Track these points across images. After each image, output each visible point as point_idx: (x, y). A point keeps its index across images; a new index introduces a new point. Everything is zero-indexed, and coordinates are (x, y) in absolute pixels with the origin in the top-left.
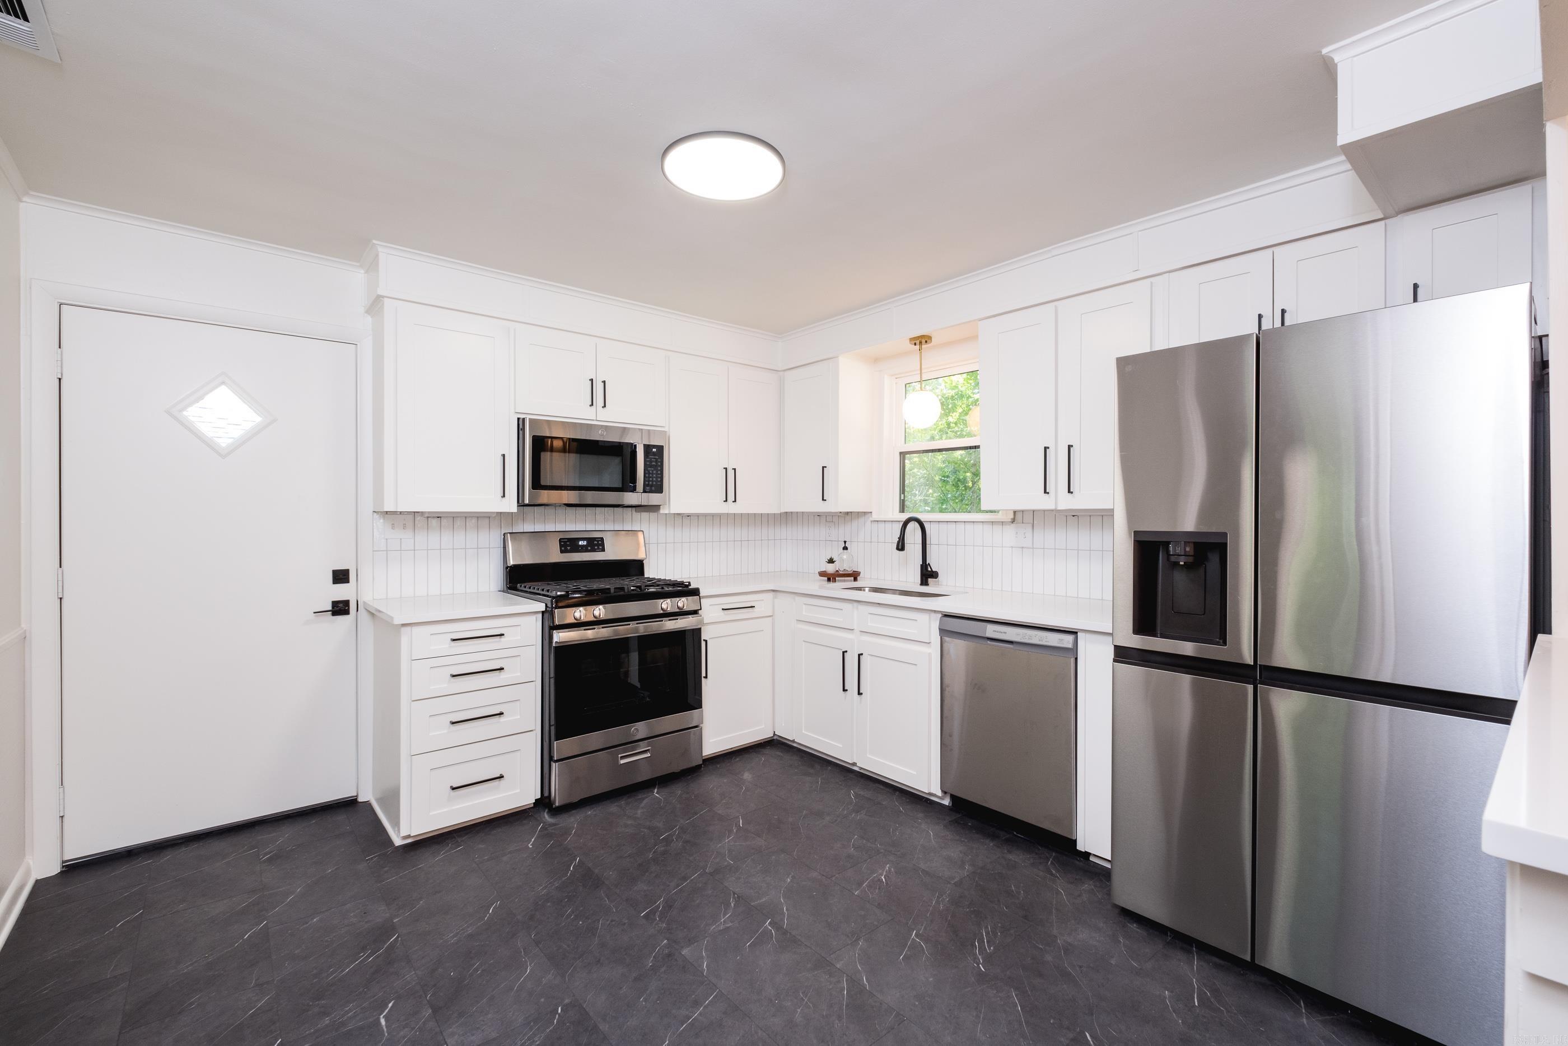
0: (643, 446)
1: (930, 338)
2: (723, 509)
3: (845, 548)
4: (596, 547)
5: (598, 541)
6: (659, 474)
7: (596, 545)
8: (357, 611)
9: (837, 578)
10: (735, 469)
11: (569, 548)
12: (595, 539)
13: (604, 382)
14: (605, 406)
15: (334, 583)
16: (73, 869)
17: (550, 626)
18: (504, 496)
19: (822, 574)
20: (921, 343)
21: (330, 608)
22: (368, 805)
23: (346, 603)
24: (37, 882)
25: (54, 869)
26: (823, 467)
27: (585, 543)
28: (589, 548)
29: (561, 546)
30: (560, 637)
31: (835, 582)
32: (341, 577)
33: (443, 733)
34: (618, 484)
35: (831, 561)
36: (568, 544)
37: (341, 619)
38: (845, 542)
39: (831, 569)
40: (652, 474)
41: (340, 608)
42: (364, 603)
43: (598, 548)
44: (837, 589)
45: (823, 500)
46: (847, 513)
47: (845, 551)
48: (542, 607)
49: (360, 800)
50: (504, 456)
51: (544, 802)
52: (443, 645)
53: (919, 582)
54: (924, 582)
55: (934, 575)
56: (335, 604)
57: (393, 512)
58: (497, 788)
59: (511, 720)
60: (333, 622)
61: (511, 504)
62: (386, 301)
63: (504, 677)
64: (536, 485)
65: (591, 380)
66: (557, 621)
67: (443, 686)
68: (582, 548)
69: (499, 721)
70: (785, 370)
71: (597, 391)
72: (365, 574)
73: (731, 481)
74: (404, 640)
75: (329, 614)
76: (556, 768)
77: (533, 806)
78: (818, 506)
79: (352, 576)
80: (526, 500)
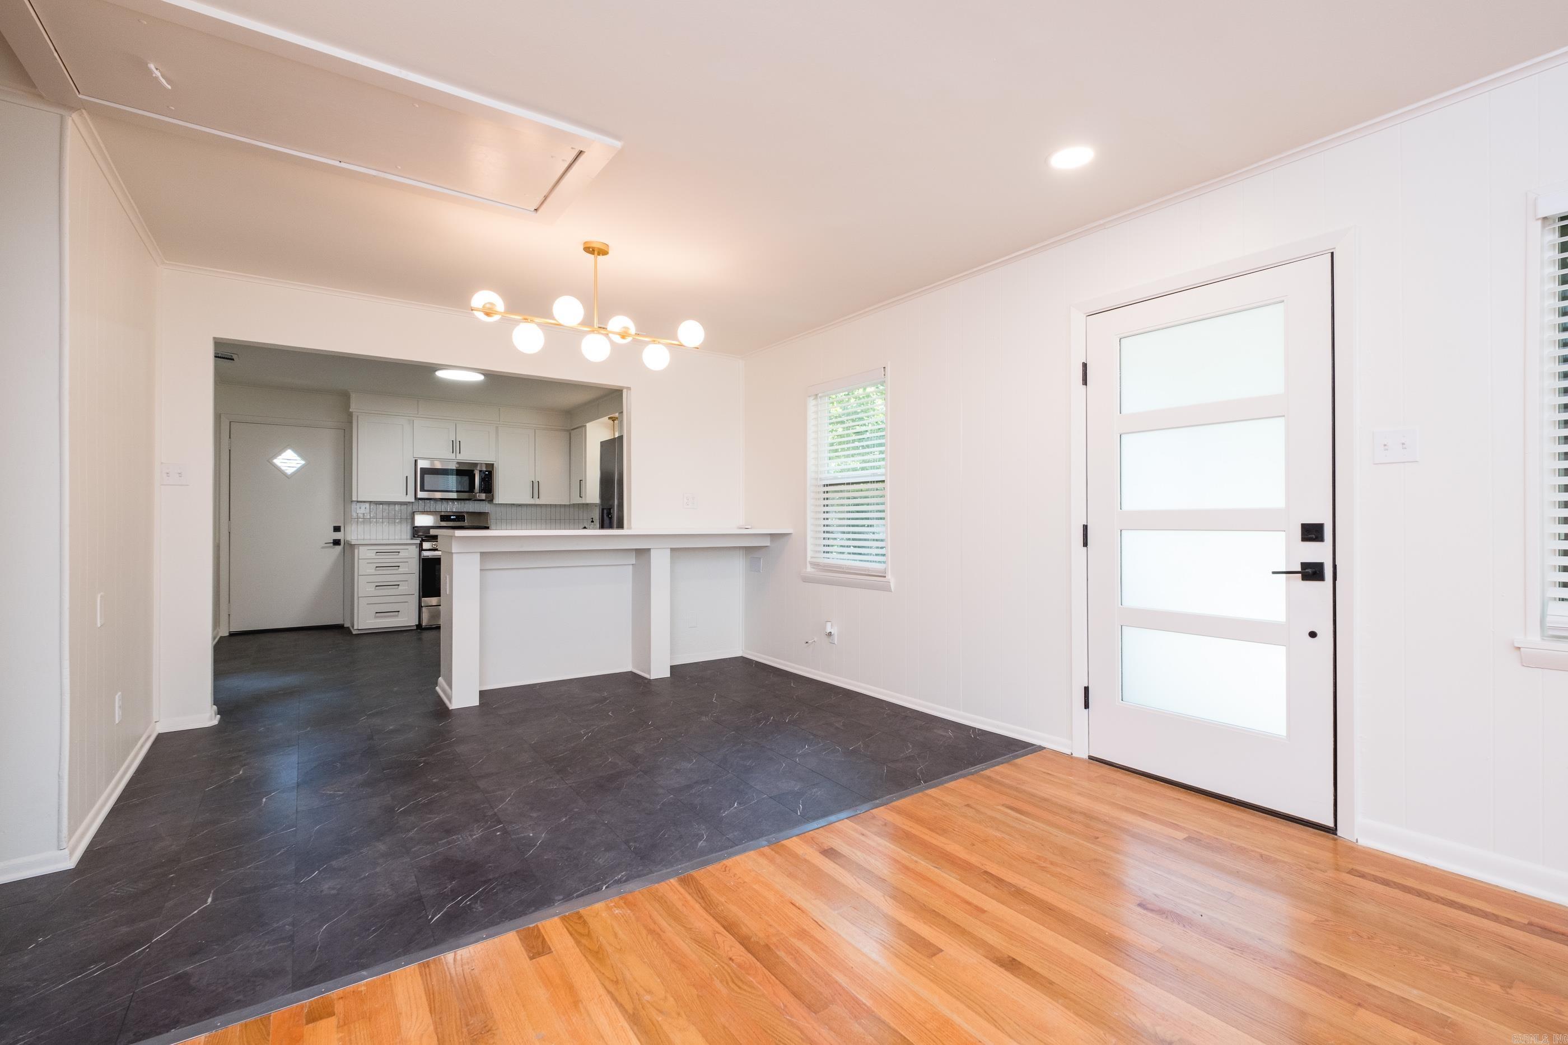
0: (479, 470)
1: (617, 418)
2: (532, 502)
3: (592, 522)
5: (462, 517)
6: (490, 484)
7: (460, 519)
8: (343, 544)
10: (538, 482)
11: (445, 520)
12: (460, 516)
13: (460, 442)
14: (460, 453)
15: (334, 531)
16: (233, 636)
17: (421, 549)
18: (407, 494)
20: (614, 420)
21: (332, 542)
22: (348, 628)
23: (339, 540)
24: (220, 637)
26: (580, 481)
27: (454, 517)
28: (457, 520)
29: (441, 518)
30: (425, 554)
32: (337, 529)
33: (371, 589)
34: (467, 490)
36: (444, 517)
37: (336, 547)
38: (593, 519)
40: (485, 484)
41: (337, 542)
42: (345, 539)
43: (462, 520)
45: (580, 496)
46: (595, 504)
48: (418, 542)
49: (345, 626)
50: (407, 477)
51: (419, 626)
52: (371, 554)
56: (334, 540)
57: (358, 502)
58: (397, 616)
59: (403, 588)
60: (334, 548)
61: (411, 498)
62: (354, 413)
63: (401, 570)
64: (422, 489)
65: (453, 441)
66: (424, 548)
67: (372, 571)
68: (453, 520)
69: (397, 588)
70: (572, 430)
71: (456, 446)
72: (348, 528)
73: (535, 488)
74: (356, 551)
75: (332, 544)
76: (424, 609)
77: (415, 628)
78: (577, 500)
79: (342, 529)
80: (418, 497)
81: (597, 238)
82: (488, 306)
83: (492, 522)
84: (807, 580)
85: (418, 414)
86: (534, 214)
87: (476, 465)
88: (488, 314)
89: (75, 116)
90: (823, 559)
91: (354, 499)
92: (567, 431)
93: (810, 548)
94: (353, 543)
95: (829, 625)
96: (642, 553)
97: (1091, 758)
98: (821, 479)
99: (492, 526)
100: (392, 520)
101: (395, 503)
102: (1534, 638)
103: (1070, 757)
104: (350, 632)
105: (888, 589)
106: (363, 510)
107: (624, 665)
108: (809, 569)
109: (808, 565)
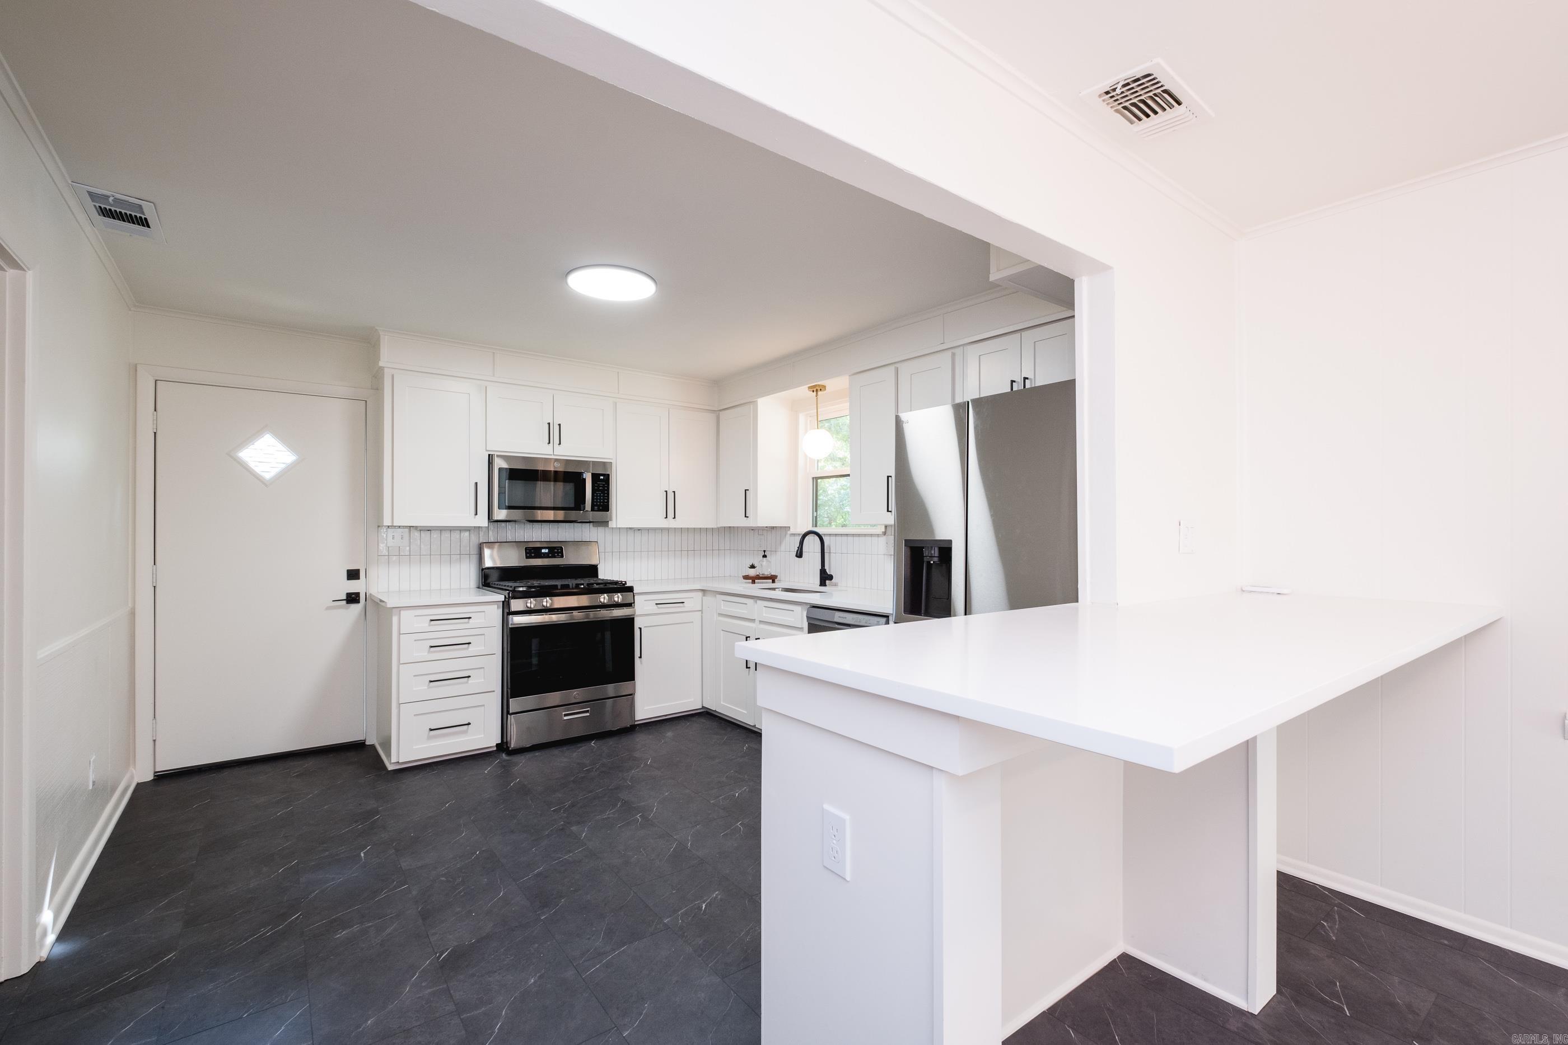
0: (591, 474)
1: (824, 387)
2: (664, 525)
3: (765, 556)
4: (556, 555)
5: (558, 550)
6: (606, 496)
7: (556, 552)
8: (366, 600)
9: (756, 581)
10: (674, 492)
11: (533, 555)
12: (555, 548)
13: (560, 425)
14: (560, 444)
15: (348, 579)
16: (162, 778)
17: (507, 612)
18: (476, 514)
19: (746, 577)
20: (817, 390)
21: (345, 598)
22: (373, 746)
23: (358, 594)
24: (138, 784)
25: (150, 777)
26: (746, 490)
27: (547, 551)
28: (550, 555)
29: (526, 553)
30: (515, 620)
31: (755, 583)
32: (353, 575)
33: (421, 689)
34: (572, 505)
35: (753, 567)
36: (532, 551)
37: (353, 606)
38: (765, 551)
39: (752, 572)
40: (600, 496)
41: (352, 598)
42: (370, 594)
43: (558, 555)
44: (755, 589)
45: (745, 517)
46: (773, 528)
47: (765, 559)
48: (501, 598)
49: (367, 743)
50: (476, 483)
51: (502, 747)
52: (424, 624)
53: (819, 583)
54: (823, 583)
55: (831, 578)
56: (349, 595)
57: (393, 527)
58: (465, 732)
59: (477, 682)
60: (347, 609)
61: (482, 520)
62: (386, 370)
63: (472, 650)
64: (503, 505)
65: (549, 424)
66: (513, 609)
67: (424, 654)
68: (546, 556)
69: (467, 682)
70: (721, 410)
71: (553, 432)
72: (372, 573)
73: (670, 501)
74: (395, 619)
75: (345, 602)
76: (511, 719)
77: (495, 749)
78: (741, 522)
79: (362, 574)
80: (496, 517)
85: (494, 376)
87: (585, 464)
91: (387, 522)
92: (713, 410)
94: (385, 602)
101: (451, 529)
104: (378, 764)
106: (397, 539)
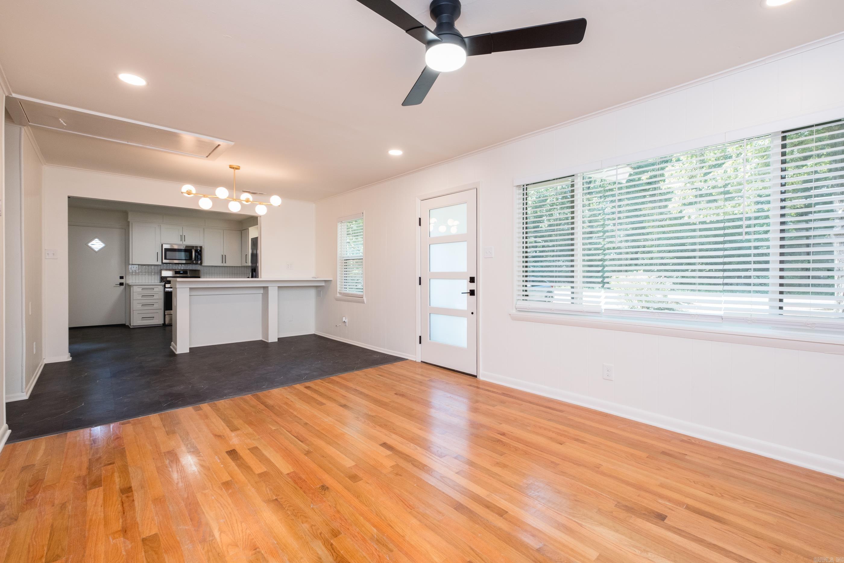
0: (194, 249)
2: (222, 265)
6: (200, 256)
8: (125, 285)
10: (225, 255)
12: (185, 271)
13: (185, 236)
14: (184, 241)
15: (120, 279)
17: (165, 287)
18: (157, 261)
22: (128, 326)
23: (123, 283)
26: (246, 255)
29: (175, 273)
30: (167, 290)
32: (122, 278)
33: (139, 306)
34: (189, 259)
36: (177, 272)
37: (122, 286)
40: (198, 256)
41: (121, 284)
42: (126, 283)
43: (186, 274)
45: (246, 263)
48: (163, 284)
49: (126, 325)
50: (157, 253)
51: (164, 324)
52: (140, 290)
57: (132, 264)
58: (153, 319)
59: (156, 306)
60: (120, 287)
61: (159, 263)
62: (130, 222)
63: (155, 297)
64: (165, 259)
65: (181, 235)
67: (140, 298)
68: (182, 273)
69: (153, 306)
70: (242, 230)
71: (183, 238)
72: (127, 277)
73: (224, 258)
74: (132, 288)
75: (119, 285)
76: (167, 316)
77: (162, 325)
79: (124, 277)
80: (163, 262)
81: (235, 164)
82: (189, 191)
83: (201, 274)
84: (338, 300)
85: (163, 222)
86: (206, 158)
87: (193, 247)
88: (189, 194)
89: (25, 127)
90: (344, 291)
91: (131, 263)
92: (240, 231)
93: (338, 286)
94: (130, 284)
95: (344, 318)
96: (266, 288)
97: (422, 362)
98: (344, 257)
99: (202, 276)
100: (150, 273)
101: (151, 265)
102: (514, 311)
103: (415, 362)
104: (129, 327)
105: (363, 303)
106: (135, 268)
107: (258, 337)
108: (338, 295)
109: (338, 294)
